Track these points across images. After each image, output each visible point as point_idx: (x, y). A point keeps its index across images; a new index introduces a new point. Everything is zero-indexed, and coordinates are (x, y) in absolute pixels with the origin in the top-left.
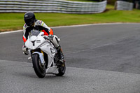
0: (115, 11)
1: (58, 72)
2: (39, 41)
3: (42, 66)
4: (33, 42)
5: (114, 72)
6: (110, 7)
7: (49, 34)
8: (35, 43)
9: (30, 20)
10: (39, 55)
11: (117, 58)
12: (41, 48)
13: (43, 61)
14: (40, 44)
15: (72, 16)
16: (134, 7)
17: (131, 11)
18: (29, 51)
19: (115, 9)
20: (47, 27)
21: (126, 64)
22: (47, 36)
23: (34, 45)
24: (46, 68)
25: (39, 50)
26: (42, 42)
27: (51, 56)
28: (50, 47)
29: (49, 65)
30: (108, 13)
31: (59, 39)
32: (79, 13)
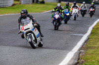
16: (33, 2)
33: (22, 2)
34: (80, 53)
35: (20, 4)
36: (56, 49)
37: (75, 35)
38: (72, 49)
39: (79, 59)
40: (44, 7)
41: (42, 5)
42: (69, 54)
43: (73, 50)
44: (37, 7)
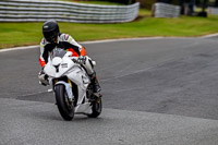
0: (153, 20)
1: (91, 112)
2: (65, 65)
3: (70, 103)
4: (57, 67)
5: (151, 114)
6: (145, 13)
7: (79, 54)
8: (60, 68)
10: (64, 86)
11: (156, 92)
12: (69, 76)
13: (70, 95)
14: (66, 69)
15: (85, 28)
16: (182, 12)
17: (177, 19)
18: (50, 79)
19: (153, 16)
20: (76, 44)
21: (170, 101)
22: (76, 58)
23: (57, 71)
24: (75, 105)
26: (69, 66)
27: (83, 87)
28: (81, 75)
29: (79, 102)
30: (142, 22)
31: (94, 63)
32: (96, 22)
33: (157, 12)
40: (205, 25)
41: (201, 21)
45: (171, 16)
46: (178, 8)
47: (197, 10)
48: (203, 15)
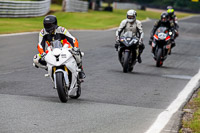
0: (64, 14)
1: (75, 95)
2: (64, 56)
4: (57, 57)
6: (56, 8)
9: (50, 25)
10: (63, 74)
16: (90, 7)
17: (85, 14)
23: (58, 60)
25: (63, 67)
26: (67, 57)
33: (67, 7)
34: (183, 115)
35: (64, 10)
36: (135, 104)
37: (174, 76)
38: (168, 105)
39: (181, 127)
40: (111, 19)
41: (107, 15)
42: (160, 116)
43: (169, 108)
44: (97, 18)
45: (80, 11)
46: (86, 3)
47: (104, 5)
48: (109, 9)
